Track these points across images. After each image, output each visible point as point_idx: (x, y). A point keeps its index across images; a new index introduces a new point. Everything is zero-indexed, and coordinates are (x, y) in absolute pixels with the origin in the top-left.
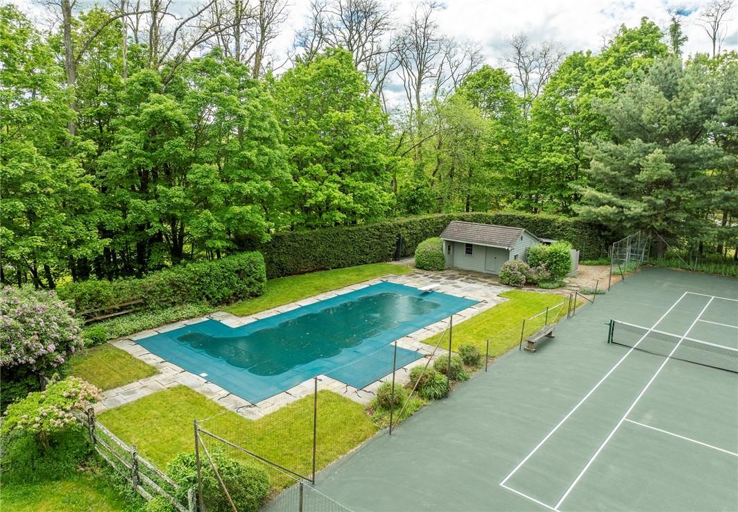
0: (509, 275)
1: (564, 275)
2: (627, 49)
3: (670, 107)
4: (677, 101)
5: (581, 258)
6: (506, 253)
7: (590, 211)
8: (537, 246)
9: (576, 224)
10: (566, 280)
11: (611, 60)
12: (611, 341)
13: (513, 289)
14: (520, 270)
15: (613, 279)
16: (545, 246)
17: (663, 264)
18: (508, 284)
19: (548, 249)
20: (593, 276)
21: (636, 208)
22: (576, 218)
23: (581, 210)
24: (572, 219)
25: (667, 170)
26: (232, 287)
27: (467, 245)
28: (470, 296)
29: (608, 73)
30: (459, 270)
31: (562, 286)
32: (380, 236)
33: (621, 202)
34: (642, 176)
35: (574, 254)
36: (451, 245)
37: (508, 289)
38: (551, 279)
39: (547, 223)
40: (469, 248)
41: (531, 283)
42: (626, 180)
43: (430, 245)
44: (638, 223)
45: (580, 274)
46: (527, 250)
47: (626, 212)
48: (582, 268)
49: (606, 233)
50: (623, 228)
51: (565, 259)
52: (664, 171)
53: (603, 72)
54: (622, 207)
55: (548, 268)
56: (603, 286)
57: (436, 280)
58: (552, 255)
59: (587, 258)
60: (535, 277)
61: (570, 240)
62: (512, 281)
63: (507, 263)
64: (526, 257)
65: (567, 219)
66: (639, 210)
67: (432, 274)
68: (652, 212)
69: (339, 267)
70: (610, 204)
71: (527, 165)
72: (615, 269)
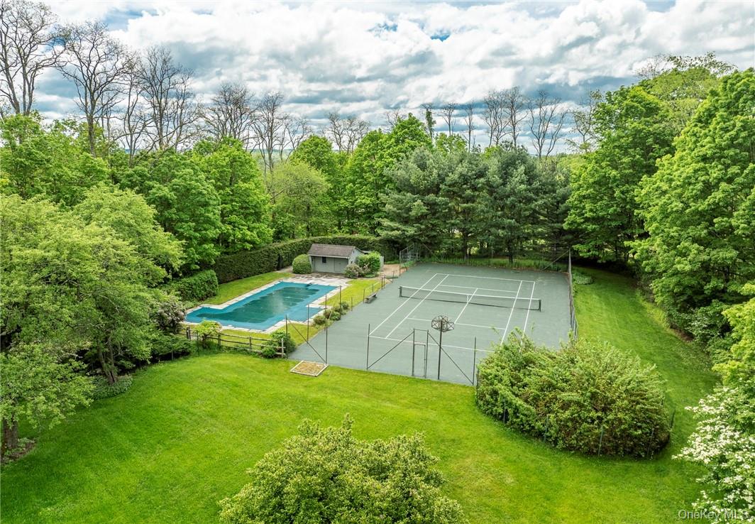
0: (349, 272)
1: (377, 270)
2: (401, 133)
3: (424, 176)
4: (426, 173)
5: (385, 261)
6: (347, 260)
7: (387, 234)
8: (362, 256)
9: (381, 241)
10: (378, 273)
11: (393, 140)
12: (401, 296)
13: (352, 280)
14: (355, 269)
15: (402, 270)
16: (366, 255)
17: (427, 261)
18: (349, 277)
19: (368, 257)
20: (391, 270)
21: (411, 231)
22: (380, 238)
23: (383, 234)
24: (378, 238)
25: (424, 210)
26: (206, 290)
27: (323, 257)
28: (332, 284)
29: (391, 149)
30: (319, 273)
31: (377, 276)
32: (269, 256)
33: (403, 228)
34: (413, 213)
35: (381, 258)
36: (314, 258)
37: (350, 280)
38: (371, 273)
39: (364, 241)
40: (324, 260)
41: (361, 276)
42: (405, 215)
43: (300, 259)
44: (413, 238)
45: (385, 269)
46: (357, 258)
47: (406, 233)
48: (385, 266)
49: (397, 245)
50: (406, 242)
51: (377, 261)
52: (423, 211)
53: (389, 148)
54: (404, 230)
55: (369, 267)
56: (397, 274)
57: (310, 279)
58: (371, 260)
59: (388, 260)
60: (363, 272)
61: (378, 251)
62: (351, 275)
63: (348, 266)
64: (356, 262)
65: (376, 239)
66: (412, 232)
67: (306, 276)
68: (420, 233)
69: (248, 276)
70: (398, 229)
71: (347, 204)
72: (402, 265)
